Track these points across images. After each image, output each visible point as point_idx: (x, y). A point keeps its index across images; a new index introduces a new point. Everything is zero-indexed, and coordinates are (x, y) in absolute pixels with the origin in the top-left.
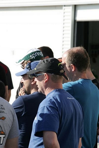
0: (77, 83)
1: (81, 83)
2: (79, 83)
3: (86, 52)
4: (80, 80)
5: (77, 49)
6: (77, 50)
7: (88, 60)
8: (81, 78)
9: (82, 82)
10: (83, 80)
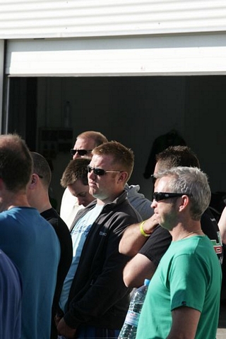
0: (6, 216)
1: (14, 217)
2: (9, 217)
3: (26, 146)
4: (12, 210)
5: (3, 140)
6: (5, 142)
7: (30, 165)
8: (14, 204)
9: (15, 214)
10: (19, 211)
